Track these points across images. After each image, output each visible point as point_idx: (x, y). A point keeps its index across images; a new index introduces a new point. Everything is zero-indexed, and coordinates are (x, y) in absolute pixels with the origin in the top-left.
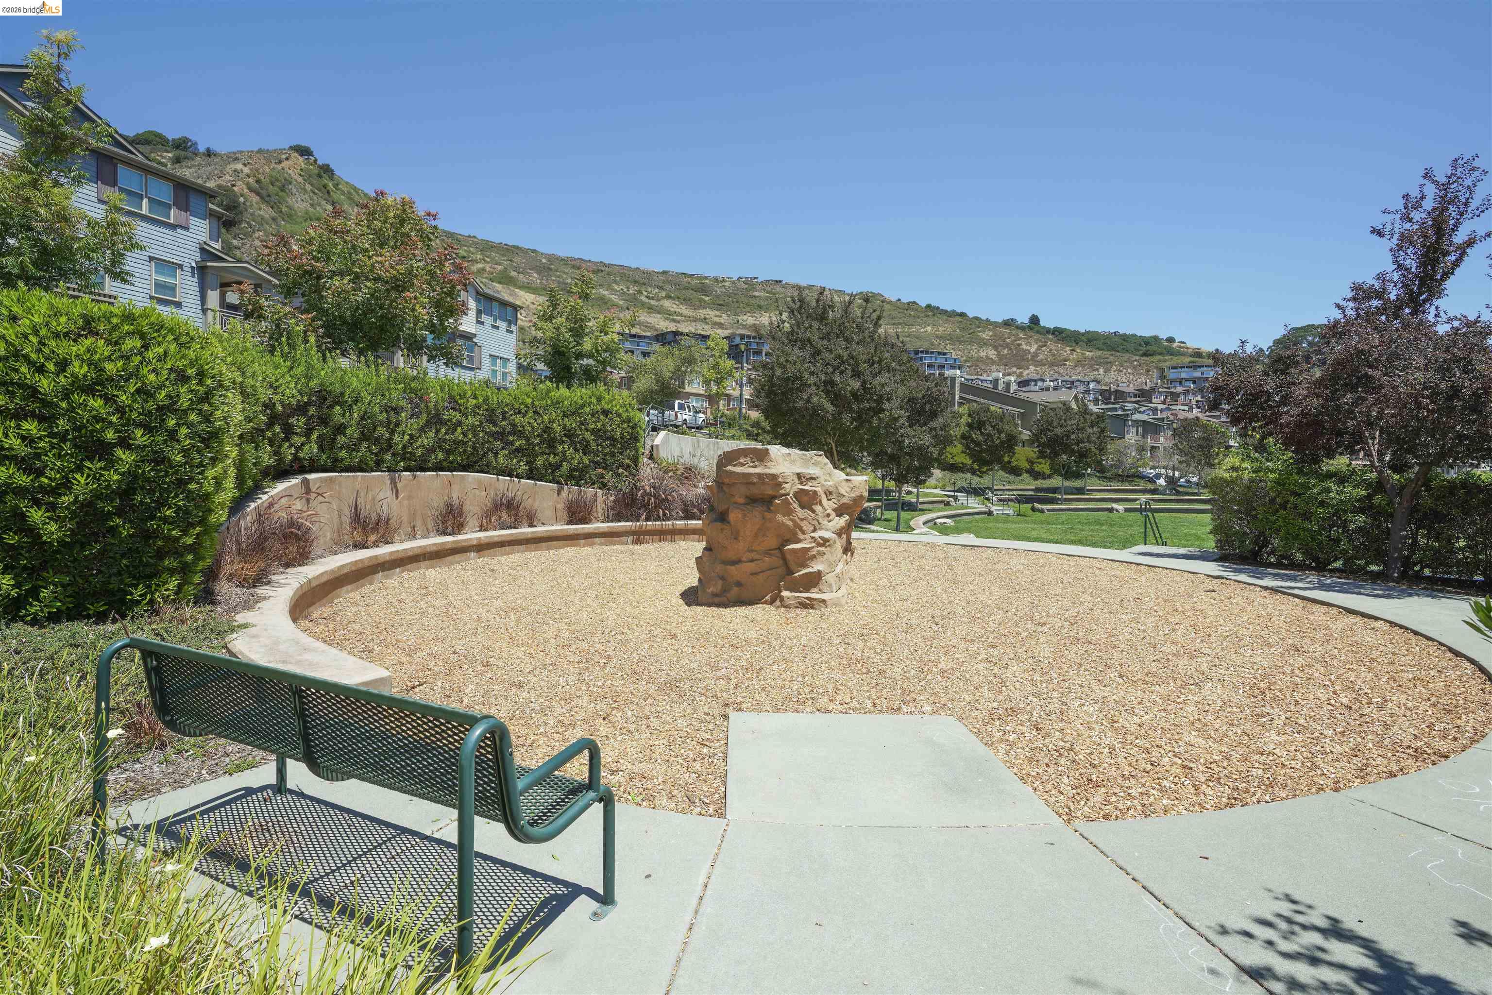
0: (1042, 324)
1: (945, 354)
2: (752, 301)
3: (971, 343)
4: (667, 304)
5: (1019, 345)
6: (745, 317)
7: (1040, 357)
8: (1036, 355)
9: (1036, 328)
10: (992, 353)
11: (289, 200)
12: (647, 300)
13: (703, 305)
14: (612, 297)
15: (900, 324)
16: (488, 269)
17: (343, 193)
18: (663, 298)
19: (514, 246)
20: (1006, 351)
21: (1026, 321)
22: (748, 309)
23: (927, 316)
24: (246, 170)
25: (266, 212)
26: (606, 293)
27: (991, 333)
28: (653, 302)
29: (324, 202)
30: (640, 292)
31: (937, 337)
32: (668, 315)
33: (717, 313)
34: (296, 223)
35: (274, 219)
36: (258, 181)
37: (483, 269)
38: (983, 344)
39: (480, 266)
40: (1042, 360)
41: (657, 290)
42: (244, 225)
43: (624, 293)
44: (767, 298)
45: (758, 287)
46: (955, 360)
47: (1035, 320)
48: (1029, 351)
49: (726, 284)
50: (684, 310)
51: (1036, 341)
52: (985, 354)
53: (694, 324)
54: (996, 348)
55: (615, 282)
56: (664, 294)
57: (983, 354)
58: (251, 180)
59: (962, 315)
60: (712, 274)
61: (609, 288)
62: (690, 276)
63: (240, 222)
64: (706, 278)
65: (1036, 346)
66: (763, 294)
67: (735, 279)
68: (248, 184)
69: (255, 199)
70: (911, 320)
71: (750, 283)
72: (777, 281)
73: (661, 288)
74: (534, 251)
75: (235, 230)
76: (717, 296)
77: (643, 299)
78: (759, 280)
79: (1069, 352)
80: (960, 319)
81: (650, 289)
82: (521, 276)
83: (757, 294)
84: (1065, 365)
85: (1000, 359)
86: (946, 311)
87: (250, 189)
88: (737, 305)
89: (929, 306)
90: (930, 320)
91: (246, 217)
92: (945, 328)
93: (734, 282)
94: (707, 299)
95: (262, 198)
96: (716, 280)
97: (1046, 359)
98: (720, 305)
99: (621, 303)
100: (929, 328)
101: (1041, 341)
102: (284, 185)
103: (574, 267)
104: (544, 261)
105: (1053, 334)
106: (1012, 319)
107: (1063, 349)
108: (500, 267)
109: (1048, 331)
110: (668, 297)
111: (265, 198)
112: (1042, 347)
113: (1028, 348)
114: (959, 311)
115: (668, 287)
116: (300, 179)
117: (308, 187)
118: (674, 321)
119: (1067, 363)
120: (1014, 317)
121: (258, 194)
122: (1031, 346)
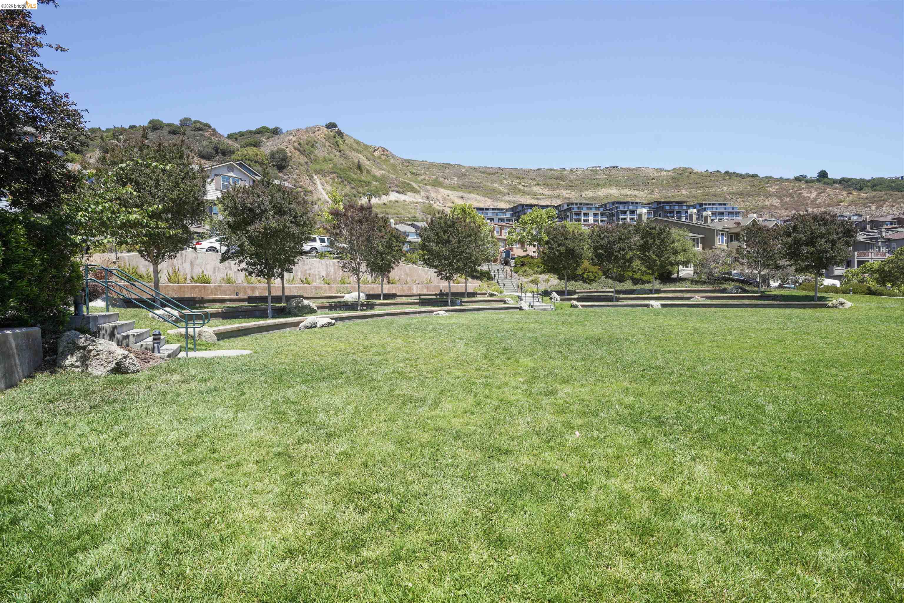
0: (830, 176)
1: (725, 204)
2: (594, 182)
3: (759, 195)
4: (535, 189)
5: (800, 194)
6: (587, 193)
7: (819, 201)
8: (815, 199)
9: (825, 180)
10: (776, 202)
11: (316, 152)
12: (522, 188)
13: (559, 187)
14: (500, 188)
15: (702, 187)
16: (427, 178)
17: (347, 145)
18: (534, 185)
19: (447, 164)
20: (788, 199)
21: (815, 175)
22: (590, 187)
23: (725, 180)
24: (294, 139)
25: (303, 159)
26: (497, 186)
27: (777, 187)
28: (526, 189)
29: (334, 151)
30: (520, 183)
31: (730, 194)
32: (534, 195)
33: (568, 191)
34: (319, 163)
35: (306, 163)
36: (300, 144)
37: (425, 179)
38: (768, 195)
39: (423, 177)
40: (820, 203)
41: (531, 181)
42: (290, 167)
43: (509, 185)
44: (604, 179)
45: (599, 173)
46: (733, 208)
47: (823, 175)
48: (809, 198)
49: (578, 173)
50: (546, 192)
51: (816, 190)
52: (769, 203)
53: (550, 200)
54: (779, 197)
55: (505, 178)
56: (535, 183)
57: (768, 203)
58: (296, 144)
59: (754, 176)
60: (569, 167)
61: (501, 184)
62: (555, 170)
63: (288, 166)
64: (565, 170)
65: (816, 193)
66: (603, 176)
67: (585, 168)
68: (294, 146)
69: (297, 153)
70: (711, 184)
71: (594, 170)
72: (614, 167)
73: (534, 179)
74: (458, 165)
75: (285, 171)
76: (571, 181)
77: (520, 187)
78: (602, 168)
79: (845, 195)
80: (752, 179)
81: (526, 181)
82: (446, 180)
83: (598, 177)
84: (839, 205)
85: (782, 206)
86: (741, 175)
87: (295, 148)
88: (583, 185)
89: (727, 173)
90: (726, 183)
91: (291, 163)
92: (737, 186)
93: (583, 171)
94: (563, 183)
95: (301, 152)
96: (572, 171)
97: (824, 202)
98: (570, 187)
99: (506, 191)
100: (725, 188)
101: (820, 189)
102: (313, 145)
103: (480, 172)
104: (463, 170)
105: (840, 183)
106: (802, 176)
107: (840, 193)
108: (434, 177)
109: (835, 181)
110: (538, 184)
111: (302, 152)
112: (821, 193)
113: (809, 195)
114: (751, 173)
115: (538, 178)
116: (324, 140)
117: (328, 144)
118: (537, 199)
119: (842, 204)
120: (805, 174)
121: (299, 150)
122: (811, 193)
